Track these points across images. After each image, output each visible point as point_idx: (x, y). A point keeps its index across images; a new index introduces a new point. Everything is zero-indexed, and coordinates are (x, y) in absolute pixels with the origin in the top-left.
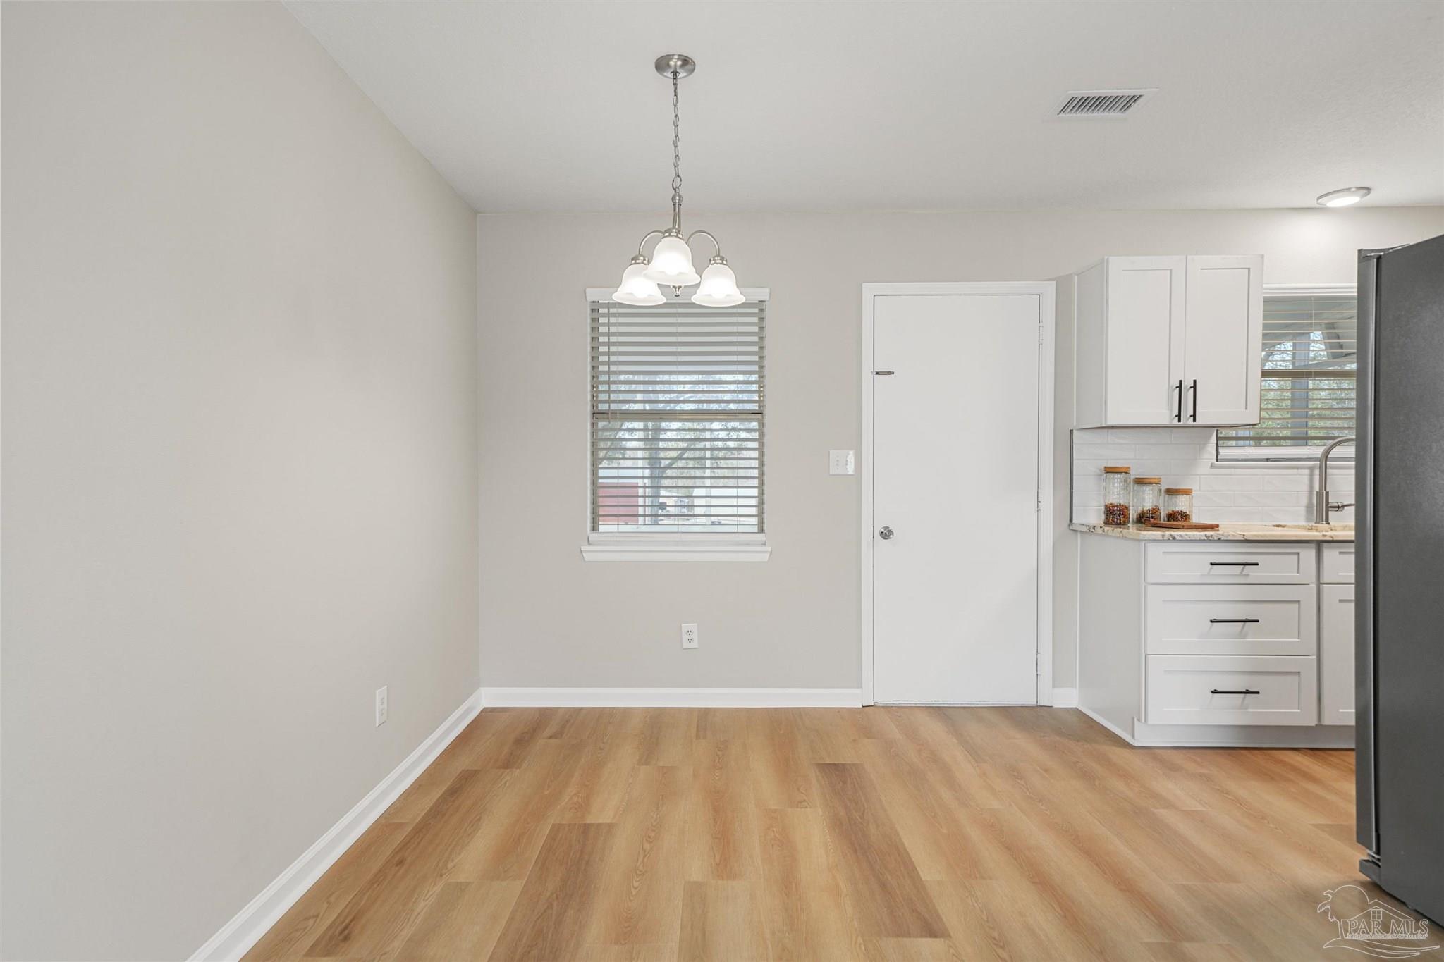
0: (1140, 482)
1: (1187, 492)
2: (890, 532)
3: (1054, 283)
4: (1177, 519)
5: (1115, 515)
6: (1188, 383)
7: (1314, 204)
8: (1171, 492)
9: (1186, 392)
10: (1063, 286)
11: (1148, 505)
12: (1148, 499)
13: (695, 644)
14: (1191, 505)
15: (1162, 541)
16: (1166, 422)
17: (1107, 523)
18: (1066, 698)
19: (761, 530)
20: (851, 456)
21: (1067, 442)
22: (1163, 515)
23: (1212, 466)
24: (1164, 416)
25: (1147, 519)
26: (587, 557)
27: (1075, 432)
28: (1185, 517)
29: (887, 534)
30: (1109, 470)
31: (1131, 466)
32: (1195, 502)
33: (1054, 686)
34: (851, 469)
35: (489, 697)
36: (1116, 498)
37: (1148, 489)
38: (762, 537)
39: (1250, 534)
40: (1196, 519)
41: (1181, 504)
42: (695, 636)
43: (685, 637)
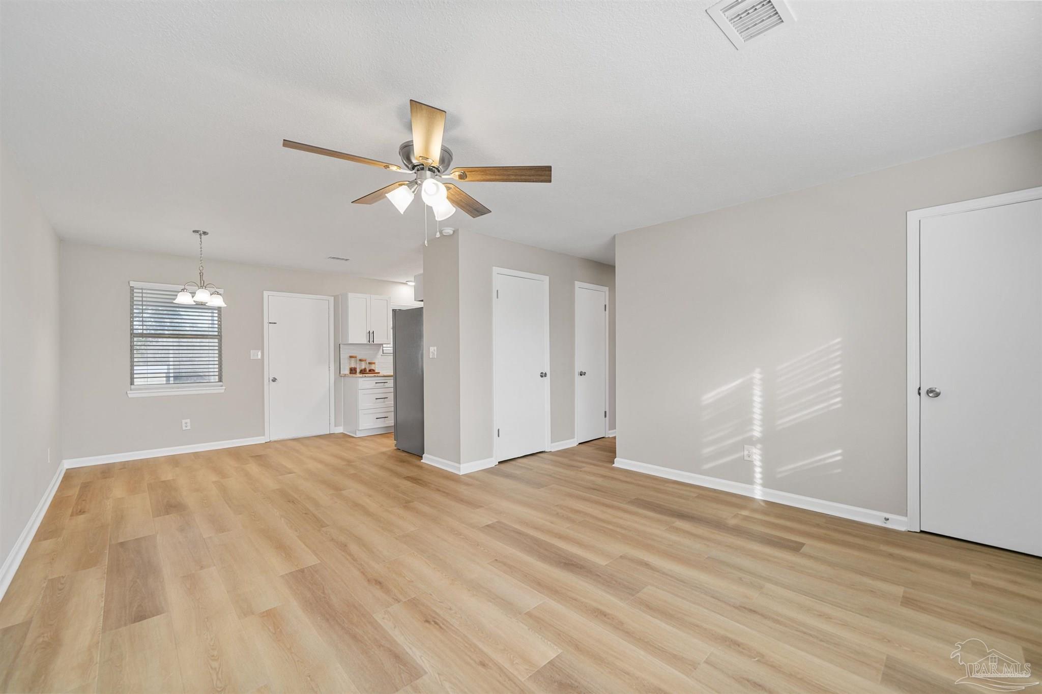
0: (361, 360)
1: (374, 363)
2: (276, 379)
3: (333, 297)
4: (372, 371)
5: (353, 371)
6: (371, 332)
7: (405, 282)
8: (370, 363)
9: (371, 334)
10: (336, 298)
11: (363, 367)
12: (363, 366)
13: (189, 428)
14: (375, 368)
15: (362, 377)
16: (366, 343)
17: (350, 373)
18: (340, 430)
19: (220, 380)
20: (260, 353)
21: (338, 348)
22: (368, 370)
23: (382, 355)
24: (365, 341)
25: (363, 372)
26: (130, 396)
27: (341, 345)
28: (374, 370)
29: (274, 380)
30: (351, 357)
31: (357, 355)
32: (376, 366)
33: (335, 426)
34: (259, 357)
35: (68, 464)
36: (353, 366)
37: (363, 362)
38: (220, 383)
39: (385, 374)
40: (376, 371)
41: (373, 367)
42: (189, 424)
43: (184, 425)
